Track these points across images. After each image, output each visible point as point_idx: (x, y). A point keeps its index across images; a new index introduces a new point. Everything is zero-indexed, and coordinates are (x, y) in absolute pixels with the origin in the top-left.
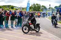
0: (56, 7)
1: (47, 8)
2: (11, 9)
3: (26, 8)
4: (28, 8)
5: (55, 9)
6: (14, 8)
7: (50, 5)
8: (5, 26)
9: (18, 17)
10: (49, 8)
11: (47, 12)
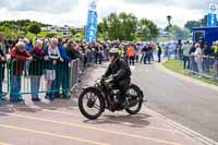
0: (190, 25)
1: (158, 27)
2: (29, 33)
3: (85, 31)
4: (92, 28)
5: (188, 31)
6: (43, 29)
7: (169, 17)
8: (8, 96)
9: (55, 62)
10: (167, 29)
11: (161, 44)
